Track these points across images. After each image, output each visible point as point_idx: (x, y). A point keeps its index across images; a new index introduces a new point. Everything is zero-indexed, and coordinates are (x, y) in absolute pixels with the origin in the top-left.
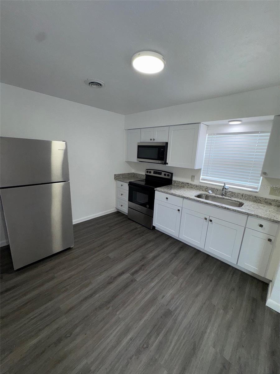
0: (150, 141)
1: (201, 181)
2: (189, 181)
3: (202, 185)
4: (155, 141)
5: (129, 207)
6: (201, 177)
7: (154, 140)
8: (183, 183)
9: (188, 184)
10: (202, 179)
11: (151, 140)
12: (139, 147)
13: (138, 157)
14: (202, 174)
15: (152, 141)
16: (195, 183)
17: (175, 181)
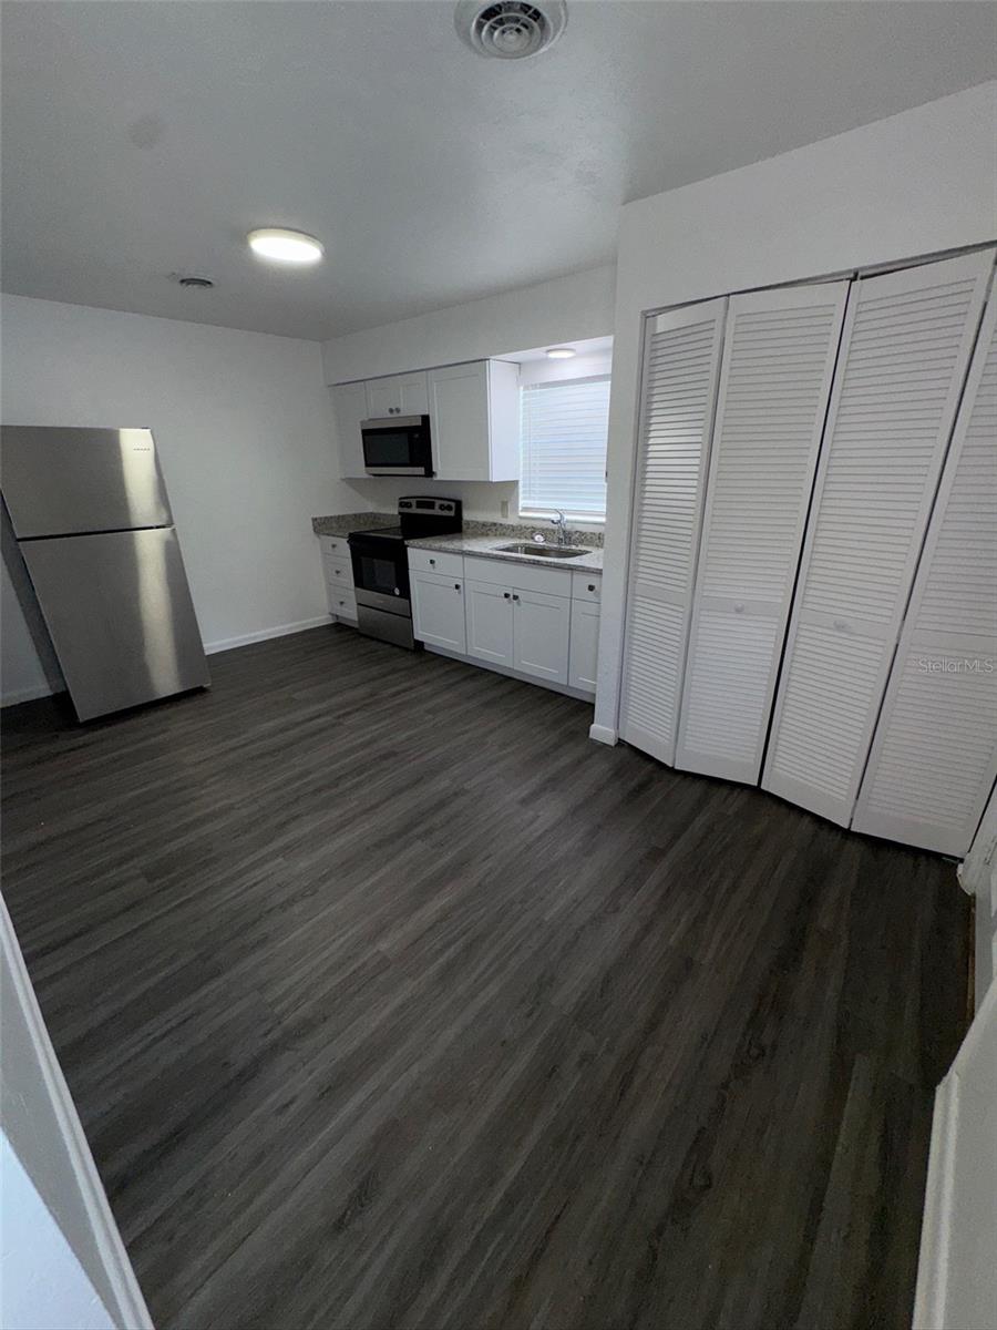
0: (389, 415)
1: (521, 514)
2: (496, 518)
3: (524, 523)
4: (402, 414)
5: (359, 604)
6: (522, 503)
7: (398, 410)
8: (484, 525)
9: (495, 524)
10: (526, 509)
11: (391, 411)
12: (365, 433)
13: (367, 465)
14: (521, 496)
15: (395, 415)
16: (511, 520)
17: (468, 523)
